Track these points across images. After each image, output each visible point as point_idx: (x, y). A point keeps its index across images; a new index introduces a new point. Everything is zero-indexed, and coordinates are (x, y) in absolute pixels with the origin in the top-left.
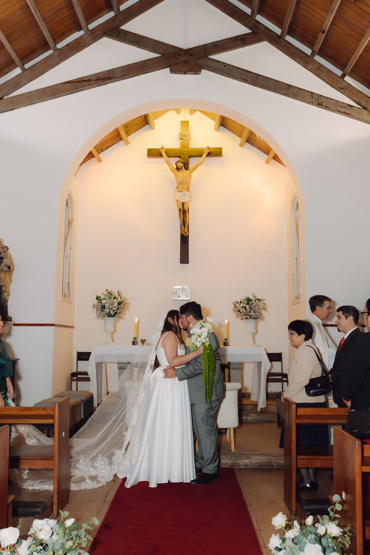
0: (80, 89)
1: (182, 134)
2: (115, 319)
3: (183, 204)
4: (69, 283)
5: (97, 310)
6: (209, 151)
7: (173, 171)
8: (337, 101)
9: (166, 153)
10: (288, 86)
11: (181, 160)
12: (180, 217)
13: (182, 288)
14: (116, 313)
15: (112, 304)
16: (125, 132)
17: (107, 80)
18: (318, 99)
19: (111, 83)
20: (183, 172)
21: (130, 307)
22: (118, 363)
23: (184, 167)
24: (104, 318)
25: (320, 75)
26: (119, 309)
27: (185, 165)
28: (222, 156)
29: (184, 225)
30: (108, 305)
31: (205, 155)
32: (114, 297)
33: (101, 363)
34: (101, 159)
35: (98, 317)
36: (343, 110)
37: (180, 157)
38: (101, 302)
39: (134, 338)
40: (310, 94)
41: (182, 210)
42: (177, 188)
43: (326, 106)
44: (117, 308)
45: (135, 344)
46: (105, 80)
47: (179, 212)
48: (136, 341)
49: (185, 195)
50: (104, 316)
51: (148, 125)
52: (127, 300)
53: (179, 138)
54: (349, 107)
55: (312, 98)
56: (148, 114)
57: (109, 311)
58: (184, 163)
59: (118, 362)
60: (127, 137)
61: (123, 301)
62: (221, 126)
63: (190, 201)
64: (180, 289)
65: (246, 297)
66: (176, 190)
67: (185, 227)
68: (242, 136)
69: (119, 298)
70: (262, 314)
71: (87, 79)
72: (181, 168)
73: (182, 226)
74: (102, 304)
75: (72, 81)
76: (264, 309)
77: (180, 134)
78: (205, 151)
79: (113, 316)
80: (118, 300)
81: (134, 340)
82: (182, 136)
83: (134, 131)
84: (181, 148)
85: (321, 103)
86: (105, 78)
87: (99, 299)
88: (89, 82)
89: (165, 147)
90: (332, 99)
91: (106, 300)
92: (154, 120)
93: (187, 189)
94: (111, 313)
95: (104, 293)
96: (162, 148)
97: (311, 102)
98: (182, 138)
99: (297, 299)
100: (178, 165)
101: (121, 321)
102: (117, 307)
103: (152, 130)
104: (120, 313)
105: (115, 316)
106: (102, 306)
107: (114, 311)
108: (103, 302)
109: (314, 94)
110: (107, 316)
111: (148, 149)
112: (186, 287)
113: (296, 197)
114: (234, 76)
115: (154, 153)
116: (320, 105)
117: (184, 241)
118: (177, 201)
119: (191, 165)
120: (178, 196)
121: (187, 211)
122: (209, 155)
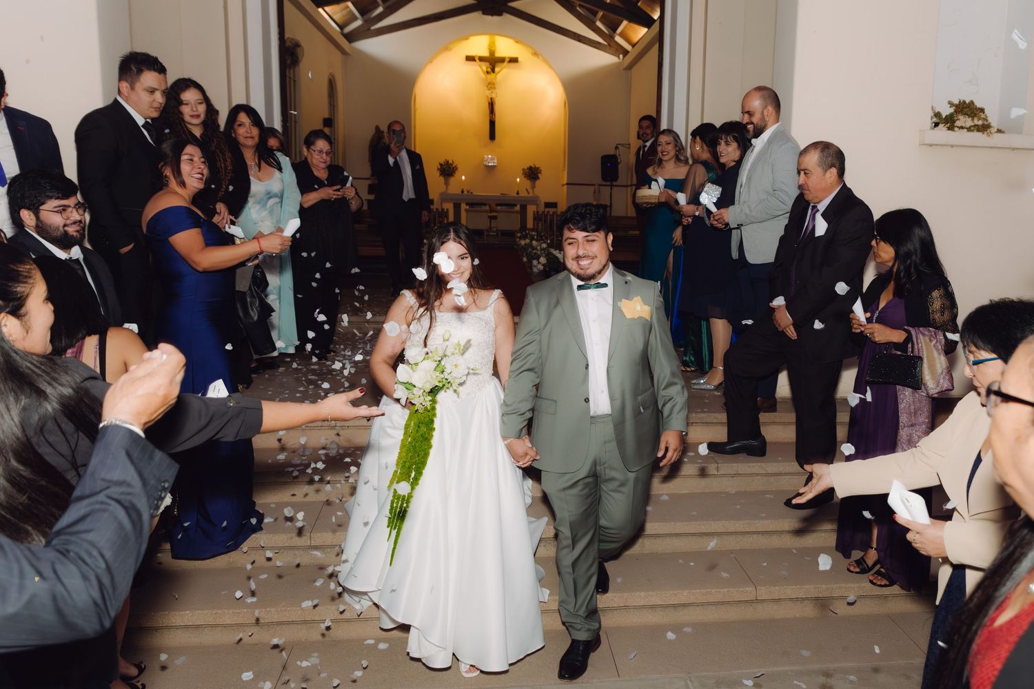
2: (449, 177)
3: (491, 99)
5: (440, 172)
7: (484, 74)
8: (590, 39)
9: (479, 59)
11: (489, 66)
12: (489, 107)
13: (491, 157)
14: (451, 174)
15: (449, 169)
18: (578, 37)
20: (491, 75)
21: (459, 171)
23: (491, 70)
24: (444, 177)
25: (582, 20)
27: (493, 69)
28: (518, 62)
31: (507, 60)
32: (449, 163)
36: (594, 45)
37: (489, 62)
40: (574, 33)
41: (490, 103)
42: (487, 87)
43: (583, 42)
45: (463, 192)
47: (488, 104)
49: (492, 92)
52: (457, 164)
54: (598, 44)
55: (575, 36)
57: (447, 172)
58: (492, 67)
61: (455, 166)
63: (496, 97)
65: (529, 167)
67: (492, 115)
72: (489, 71)
73: (490, 115)
77: (489, 45)
80: (452, 166)
84: (490, 56)
91: (445, 166)
93: (493, 87)
96: (476, 55)
97: (574, 39)
98: (490, 49)
100: (487, 68)
102: (451, 171)
106: (443, 169)
109: (577, 34)
111: (466, 56)
115: (470, 59)
116: (580, 41)
117: (492, 124)
118: (488, 97)
119: (497, 69)
120: (488, 92)
121: (494, 103)
122: (510, 61)
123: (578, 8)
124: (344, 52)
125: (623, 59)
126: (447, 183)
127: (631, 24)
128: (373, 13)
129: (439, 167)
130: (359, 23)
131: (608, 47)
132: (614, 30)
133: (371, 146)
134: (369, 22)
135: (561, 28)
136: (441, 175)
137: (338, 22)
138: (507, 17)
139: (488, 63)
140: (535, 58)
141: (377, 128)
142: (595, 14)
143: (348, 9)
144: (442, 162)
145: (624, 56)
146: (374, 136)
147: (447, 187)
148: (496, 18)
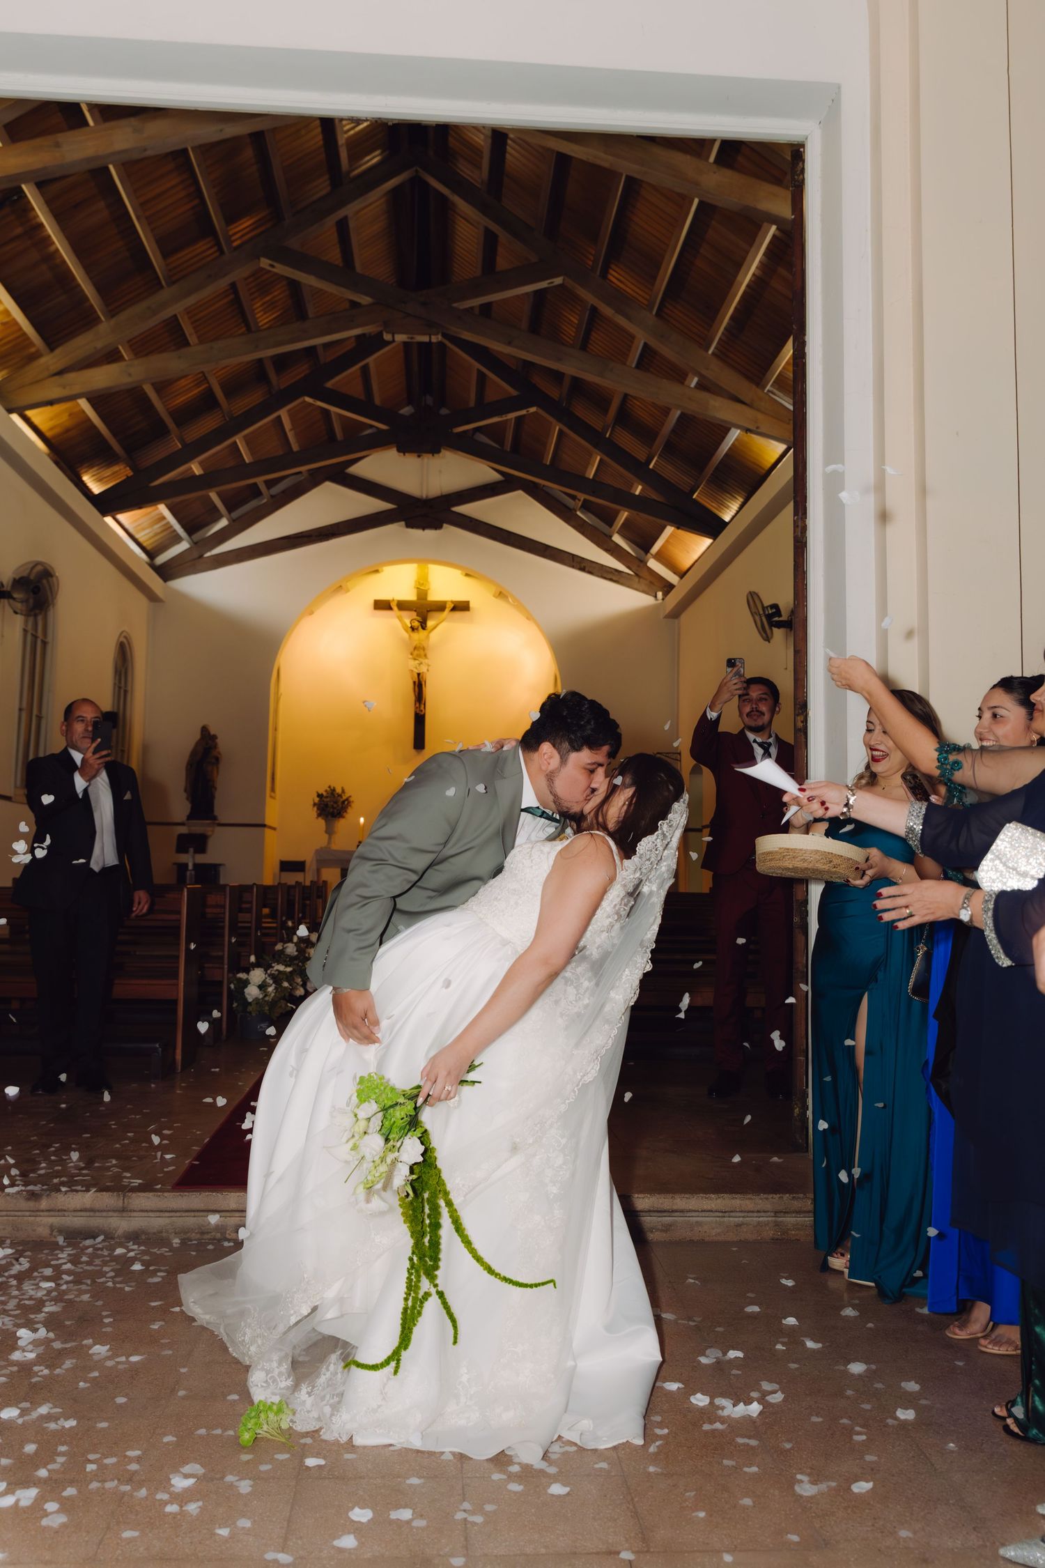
1: (419, 582)
2: (337, 820)
3: (419, 675)
5: (318, 809)
6: (453, 605)
7: (407, 631)
8: (602, 565)
9: (398, 605)
10: (544, 545)
11: (417, 617)
12: (415, 691)
14: (340, 813)
15: (336, 802)
18: (580, 562)
20: (419, 633)
21: (356, 803)
23: (420, 626)
24: (327, 819)
26: (343, 808)
27: (423, 623)
28: (470, 610)
29: (420, 702)
30: (331, 803)
31: (447, 610)
32: (337, 794)
36: (610, 576)
38: (322, 801)
40: (571, 557)
41: (417, 683)
42: (412, 654)
43: (590, 570)
44: (340, 808)
46: (327, 537)
47: (413, 685)
49: (421, 663)
53: (415, 587)
54: (616, 573)
55: (573, 561)
57: (332, 811)
58: (422, 621)
63: (428, 671)
66: (411, 656)
67: (420, 705)
69: (343, 795)
72: (417, 627)
73: (416, 704)
75: (289, 536)
77: (416, 581)
78: (448, 606)
79: (335, 817)
80: (342, 798)
84: (418, 599)
85: (583, 567)
86: (328, 533)
87: (320, 797)
88: (310, 538)
90: (597, 563)
91: (328, 798)
93: (423, 655)
94: (335, 813)
95: (326, 789)
96: (393, 599)
97: (572, 566)
98: (419, 587)
100: (413, 623)
106: (324, 805)
107: (337, 810)
108: (325, 800)
109: (577, 557)
110: (330, 818)
111: (374, 600)
115: (382, 605)
116: (583, 569)
117: (420, 720)
118: (413, 672)
119: (430, 623)
120: (412, 664)
121: (423, 683)
122: (454, 609)
123: (578, 513)
124: (152, 597)
125: (663, 599)
126: (330, 831)
127: (680, 531)
128: (209, 530)
129: (317, 800)
130: (184, 546)
131: (636, 579)
132: (647, 549)
133: (190, 765)
134: (201, 546)
135: (547, 547)
136: (319, 815)
137: (145, 544)
138: (449, 530)
139: (415, 614)
140: (500, 603)
141: (204, 730)
142: (609, 520)
143: (164, 522)
144: (321, 791)
145: (665, 594)
146: (198, 744)
147: (330, 838)
148: (430, 533)
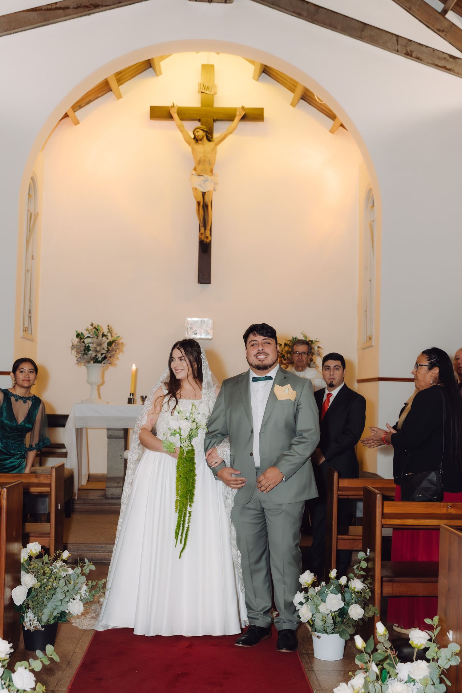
0: (51, 21)
1: (203, 85)
2: (104, 366)
3: (204, 194)
4: (30, 310)
5: (78, 353)
6: (243, 113)
7: (189, 143)
8: (434, 50)
9: (179, 114)
10: (362, 24)
11: (201, 126)
12: (199, 214)
13: (200, 321)
14: (105, 358)
15: (100, 344)
16: (117, 80)
17: (93, 8)
18: (405, 46)
19: (99, 12)
20: (203, 145)
21: (125, 349)
22: (108, 429)
23: (205, 138)
24: (89, 365)
25: (410, 9)
26: (109, 352)
27: (207, 134)
28: (263, 121)
29: (205, 227)
30: (95, 345)
31: (237, 119)
32: (101, 334)
33: (81, 429)
34: (78, 119)
35: (79, 362)
36: (442, 63)
37: (199, 120)
38: (83, 342)
39: (130, 394)
40: (395, 38)
41: (202, 204)
42: (195, 170)
43: (418, 56)
44: (106, 351)
45: (133, 403)
46: (89, 9)
47: (198, 206)
48: (134, 398)
49: (206, 180)
50: (89, 362)
51: (151, 69)
52: (121, 338)
53: (199, 91)
54: (451, 60)
55: (398, 44)
56: (152, 59)
57: (95, 354)
58: (206, 132)
59: (108, 427)
60: (119, 86)
61: (116, 340)
62: (264, 74)
63: (214, 190)
64: (197, 321)
65: (293, 337)
66: (194, 172)
67: (205, 229)
68: (295, 90)
69: (109, 335)
70: (315, 363)
71: (63, 6)
72: (201, 138)
73: (201, 228)
74: (85, 344)
75: (40, 8)
76: (319, 354)
77: (201, 84)
78: (238, 113)
79: (100, 362)
80: (108, 339)
81: (130, 397)
82: (203, 89)
83: (129, 78)
84: (202, 106)
85: (410, 53)
86: (90, 5)
87: (80, 337)
88: (66, 10)
89: (177, 105)
90: (427, 47)
91: (90, 339)
92: (161, 61)
93: (209, 171)
94: (98, 358)
95: (88, 328)
96: (173, 106)
97: (395, 51)
98: (203, 91)
99: (369, 340)
100: (197, 134)
101: (111, 369)
102: (106, 349)
103: (157, 76)
104: (110, 357)
105: (103, 362)
106: (85, 347)
107: (102, 354)
108: (87, 341)
109: (400, 38)
110: (92, 362)
111: (151, 107)
112: (206, 319)
113: (370, 190)
114: (283, 8)
115: (160, 113)
116: (408, 54)
117: (205, 248)
118: (195, 189)
119: (217, 134)
120: (196, 181)
121: (209, 204)
122: (244, 118)
129: (76, 341)
139: (198, 123)
144: (82, 330)
